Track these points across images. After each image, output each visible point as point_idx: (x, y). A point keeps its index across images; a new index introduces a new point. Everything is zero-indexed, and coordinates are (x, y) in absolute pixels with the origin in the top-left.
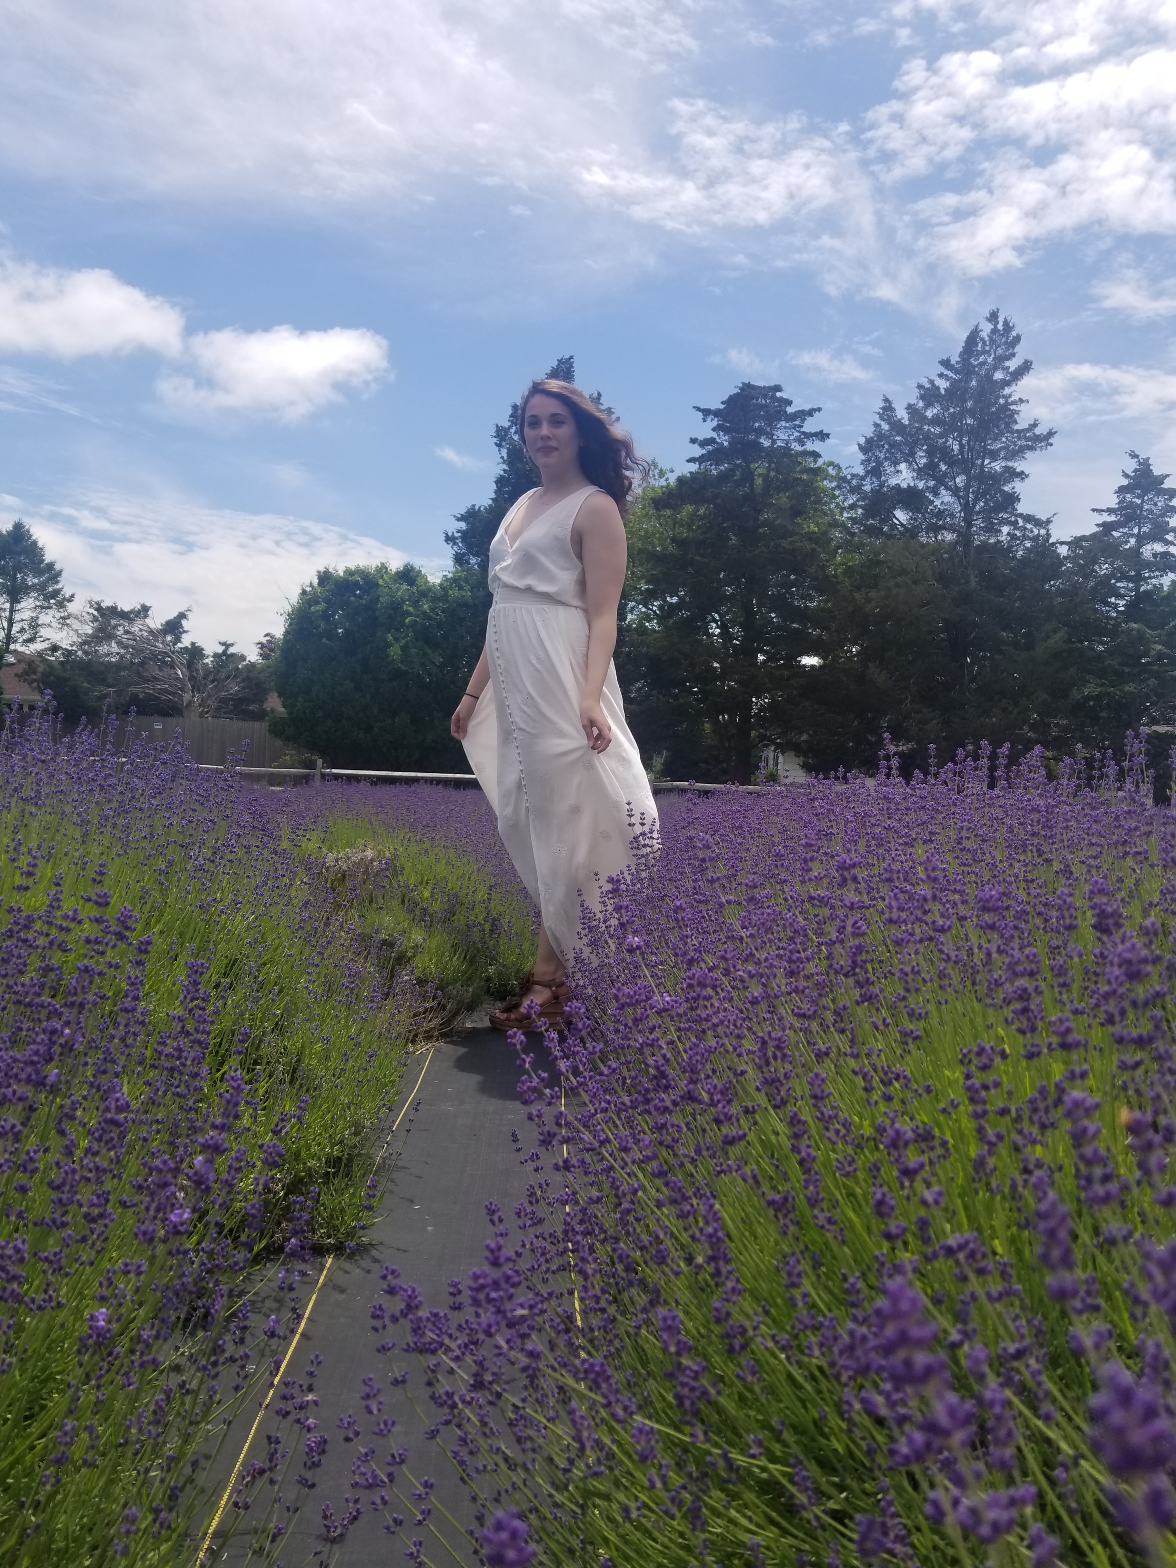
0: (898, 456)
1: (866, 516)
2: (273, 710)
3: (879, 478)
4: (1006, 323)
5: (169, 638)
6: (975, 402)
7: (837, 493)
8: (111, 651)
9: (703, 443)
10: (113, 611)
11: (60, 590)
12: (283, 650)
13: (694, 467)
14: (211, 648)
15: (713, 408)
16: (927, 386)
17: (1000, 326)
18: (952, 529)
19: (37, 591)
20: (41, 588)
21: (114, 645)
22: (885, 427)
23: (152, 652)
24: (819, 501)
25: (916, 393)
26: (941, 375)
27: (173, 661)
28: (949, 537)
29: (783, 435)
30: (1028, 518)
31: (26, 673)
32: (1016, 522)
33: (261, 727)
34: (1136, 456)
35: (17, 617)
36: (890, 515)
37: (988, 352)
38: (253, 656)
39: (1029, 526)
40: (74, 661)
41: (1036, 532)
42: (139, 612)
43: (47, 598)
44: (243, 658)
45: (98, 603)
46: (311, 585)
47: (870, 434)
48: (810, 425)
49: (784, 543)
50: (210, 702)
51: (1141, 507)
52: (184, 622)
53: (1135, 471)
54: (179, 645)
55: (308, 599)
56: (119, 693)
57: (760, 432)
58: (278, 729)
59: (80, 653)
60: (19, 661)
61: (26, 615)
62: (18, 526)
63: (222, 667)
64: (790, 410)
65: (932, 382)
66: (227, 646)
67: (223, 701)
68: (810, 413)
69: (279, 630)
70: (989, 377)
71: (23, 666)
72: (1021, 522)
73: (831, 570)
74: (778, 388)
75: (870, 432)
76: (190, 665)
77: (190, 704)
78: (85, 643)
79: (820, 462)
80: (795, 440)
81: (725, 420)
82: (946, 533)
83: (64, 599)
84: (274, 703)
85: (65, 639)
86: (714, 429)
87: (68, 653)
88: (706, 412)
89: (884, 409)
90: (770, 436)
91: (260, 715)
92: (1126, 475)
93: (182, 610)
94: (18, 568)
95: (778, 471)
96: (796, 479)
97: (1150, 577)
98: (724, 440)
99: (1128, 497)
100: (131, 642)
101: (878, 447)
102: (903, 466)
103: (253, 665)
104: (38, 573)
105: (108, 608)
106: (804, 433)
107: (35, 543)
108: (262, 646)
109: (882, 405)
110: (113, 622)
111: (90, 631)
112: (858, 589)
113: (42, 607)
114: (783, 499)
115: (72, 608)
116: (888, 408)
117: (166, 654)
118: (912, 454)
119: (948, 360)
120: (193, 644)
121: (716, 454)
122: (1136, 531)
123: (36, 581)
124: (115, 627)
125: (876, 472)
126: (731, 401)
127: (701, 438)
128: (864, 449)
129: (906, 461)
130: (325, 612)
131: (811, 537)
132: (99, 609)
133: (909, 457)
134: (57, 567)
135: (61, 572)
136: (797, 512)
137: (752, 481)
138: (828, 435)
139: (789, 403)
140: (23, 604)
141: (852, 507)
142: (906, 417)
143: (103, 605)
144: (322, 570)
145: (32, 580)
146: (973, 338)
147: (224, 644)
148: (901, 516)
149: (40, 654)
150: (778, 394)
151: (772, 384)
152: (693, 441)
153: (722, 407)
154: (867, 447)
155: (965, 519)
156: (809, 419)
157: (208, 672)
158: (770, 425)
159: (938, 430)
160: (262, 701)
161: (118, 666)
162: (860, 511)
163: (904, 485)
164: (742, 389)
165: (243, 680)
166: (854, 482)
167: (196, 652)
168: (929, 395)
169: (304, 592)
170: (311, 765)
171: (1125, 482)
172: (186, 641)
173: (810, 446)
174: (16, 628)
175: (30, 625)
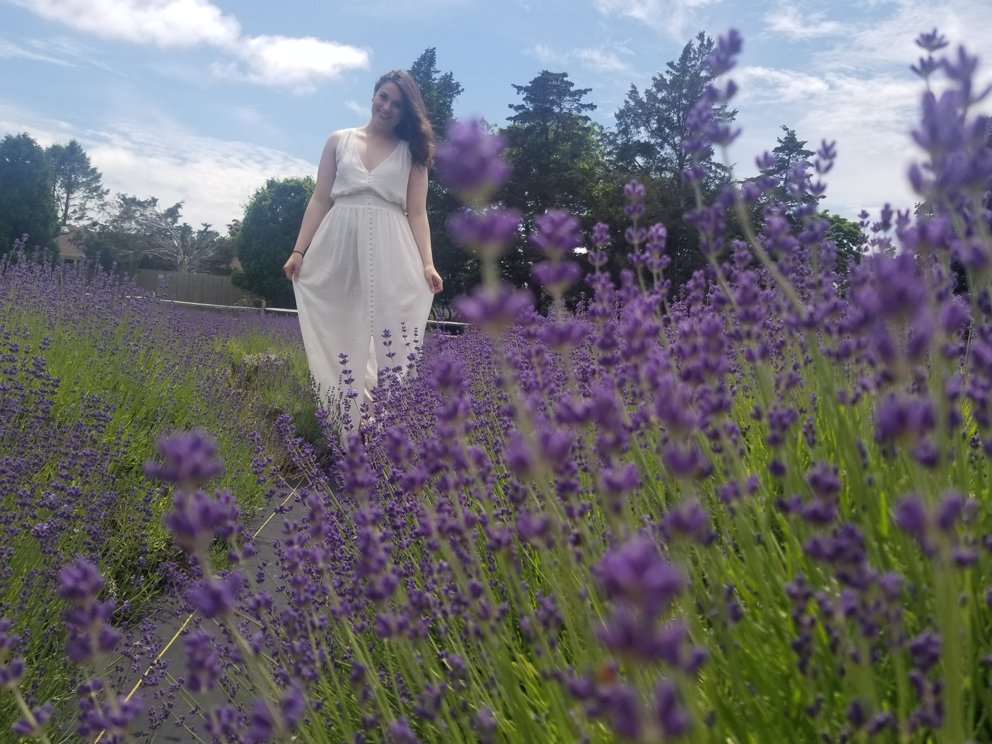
0: (639, 122)
1: (618, 160)
2: (236, 269)
3: (627, 136)
4: (709, 40)
5: (169, 220)
6: (688, 89)
7: (600, 143)
8: (131, 227)
9: (517, 108)
10: (133, 201)
11: (100, 186)
12: (243, 230)
13: (511, 123)
14: (197, 227)
15: (524, 86)
16: (659, 78)
17: (705, 43)
18: (671, 170)
19: (85, 186)
20: (87, 185)
21: (133, 223)
22: (632, 103)
23: (158, 228)
24: (588, 149)
25: (652, 83)
26: (668, 72)
27: (171, 235)
28: (669, 175)
29: (567, 105)
30: (718, 166)
31: (75, 239)
32: (711, 167)
33: (227, 279)
34: (787, 129)
35: (71, 203)
36: (633, 160)
37: (697, 59)
38: (224, 233)
39: (719, 171)
40: (107, 232)
41: (723, 174)
42: (150, 202)
43: (91, 191)
44: (217, 234)
45: (123, 195)
46: (263, 189)
47: (622, 108)
48: (585, 100)
49: (566, 174)
50: (195, 262)
51: (788, 161)
52: (179, 210)
53: (786, 138)
54: (176, 225)
55: (260, 197)
56: (136, 254)
57: (553, 102)
58: (238, 281)
59: (111, 227)
60: (71, 231)
61: (77, 202)
62: (73, 144)
63: (203, 239)
64: (572, 89)
65: (661, 76)
66: (207, 226)
67: (204, 262)
68: (585, 92)
69: (241, 217)
70: (697, 74)
71: (73, 234)
72: (714, 168)
73: (595, 193)
74: (565, 75)
75: (622, 106)
76: (183, 238)
77: (182, 263)
78: (114, 221)
79: (589, 124)
80: (575, 109)
81: (531, 94)
82: (667, 173)
83: (103, 192)
84: (236, 264)
85: (102, 218)
86: (524, 99)
87: (103, 227)
88: (519, 88)
89: (632, 92)
90: (559, 105)
91: (228, 272)
92: (780, 141)
93: (178, 202)
94: (72, 171)
95: (563, 128)
96: (574, 134)
97: (792, 206)
98: (530, 106)
99: (781, 155)
100: (144, 222)
101: (627, 116)
102: (642, 129)
103: (223, 239)
104: (86, 174)
105: (130, 199)
106: (581, 105)
107: (84, 155)
108: (231, 227)
109: (631, 89)
110: (133, 208)
111: (118, 214)
112: (611, 205)
113: (88, 197)
114: (567, 146)
115: (107, 198)
116: (634, 92)
117: (167, 230)
118: (648, 121)
119: (672, 63)
120: (185, 224)
121: (524, 116)
122: (784, 176)
123: (85, 180)
124: (135, 211)
125: (625, 132)
126: (536, 82)
127: (516, 105)
128: (618, 117)
129: (645, 126)
130: (271, 206)
131: (583, 171)
132: (124, 199)
133: (647, 123)
134: (98, 171)
135: (101, 175)
136: (575, 155)
137: (547, 134)
138: (596, 107)
139: (572, 84)
140: (75, 195)
141: (610, 153)
142: (645, 98)
143: (127, 197)
144: (270, 179)
145: (82, 179)
146: (687, 49)
147: (205, 225)
148: (640, 160)
149: (85, 227)
150: (565, 79)
151: (560, 72)
152: (511, 106)
153: (530, 85)
154: (620, 116)
155: (679, 164)
156: (584, 95)
157: (194, 243)
158: (560, 98)
159: (664, 107)
160: (228, 263)
161: (135, 237)
162: (614, 156)
163: (642, 141)
164: (542, 74)
165: (217, 249)
166: (611, 138)
167: (186, 229)
168: (660, 84)
169: (258, 193)
170: (259, 305)
171: (779, 145)
172: (180, 222)
173: (584, 113)
174: (70, 210)
175: (80, 209)
